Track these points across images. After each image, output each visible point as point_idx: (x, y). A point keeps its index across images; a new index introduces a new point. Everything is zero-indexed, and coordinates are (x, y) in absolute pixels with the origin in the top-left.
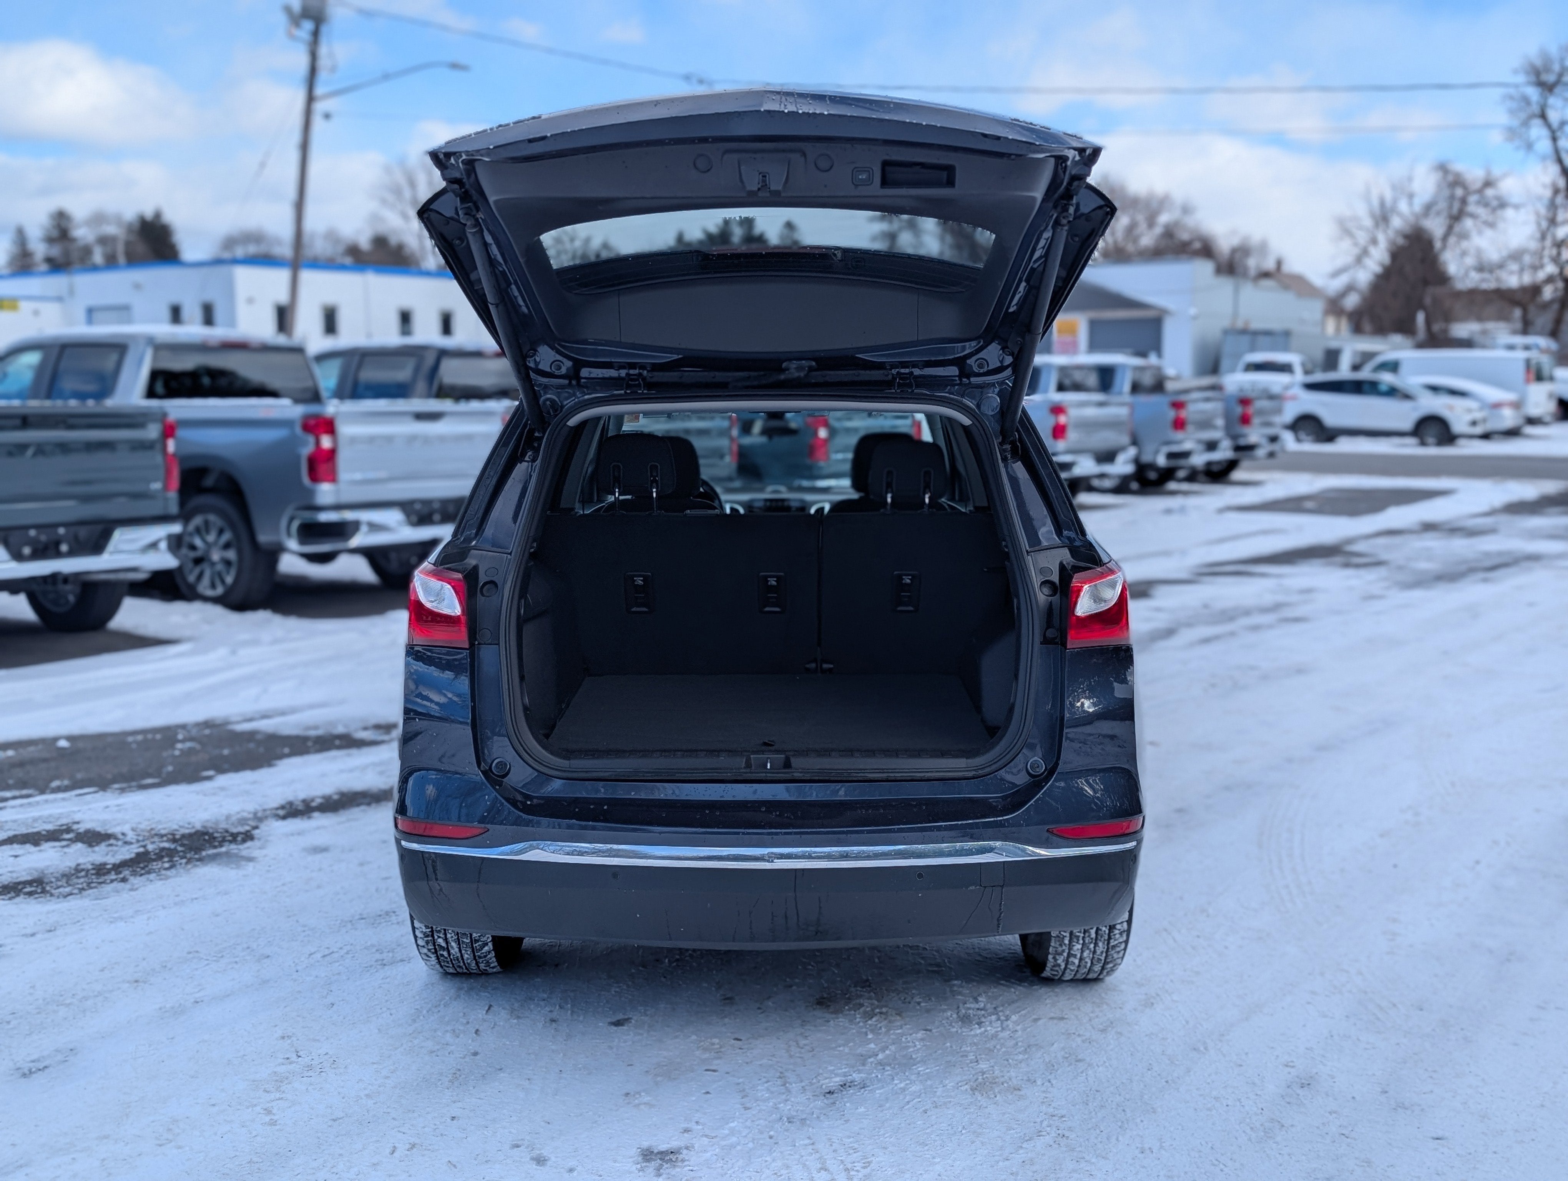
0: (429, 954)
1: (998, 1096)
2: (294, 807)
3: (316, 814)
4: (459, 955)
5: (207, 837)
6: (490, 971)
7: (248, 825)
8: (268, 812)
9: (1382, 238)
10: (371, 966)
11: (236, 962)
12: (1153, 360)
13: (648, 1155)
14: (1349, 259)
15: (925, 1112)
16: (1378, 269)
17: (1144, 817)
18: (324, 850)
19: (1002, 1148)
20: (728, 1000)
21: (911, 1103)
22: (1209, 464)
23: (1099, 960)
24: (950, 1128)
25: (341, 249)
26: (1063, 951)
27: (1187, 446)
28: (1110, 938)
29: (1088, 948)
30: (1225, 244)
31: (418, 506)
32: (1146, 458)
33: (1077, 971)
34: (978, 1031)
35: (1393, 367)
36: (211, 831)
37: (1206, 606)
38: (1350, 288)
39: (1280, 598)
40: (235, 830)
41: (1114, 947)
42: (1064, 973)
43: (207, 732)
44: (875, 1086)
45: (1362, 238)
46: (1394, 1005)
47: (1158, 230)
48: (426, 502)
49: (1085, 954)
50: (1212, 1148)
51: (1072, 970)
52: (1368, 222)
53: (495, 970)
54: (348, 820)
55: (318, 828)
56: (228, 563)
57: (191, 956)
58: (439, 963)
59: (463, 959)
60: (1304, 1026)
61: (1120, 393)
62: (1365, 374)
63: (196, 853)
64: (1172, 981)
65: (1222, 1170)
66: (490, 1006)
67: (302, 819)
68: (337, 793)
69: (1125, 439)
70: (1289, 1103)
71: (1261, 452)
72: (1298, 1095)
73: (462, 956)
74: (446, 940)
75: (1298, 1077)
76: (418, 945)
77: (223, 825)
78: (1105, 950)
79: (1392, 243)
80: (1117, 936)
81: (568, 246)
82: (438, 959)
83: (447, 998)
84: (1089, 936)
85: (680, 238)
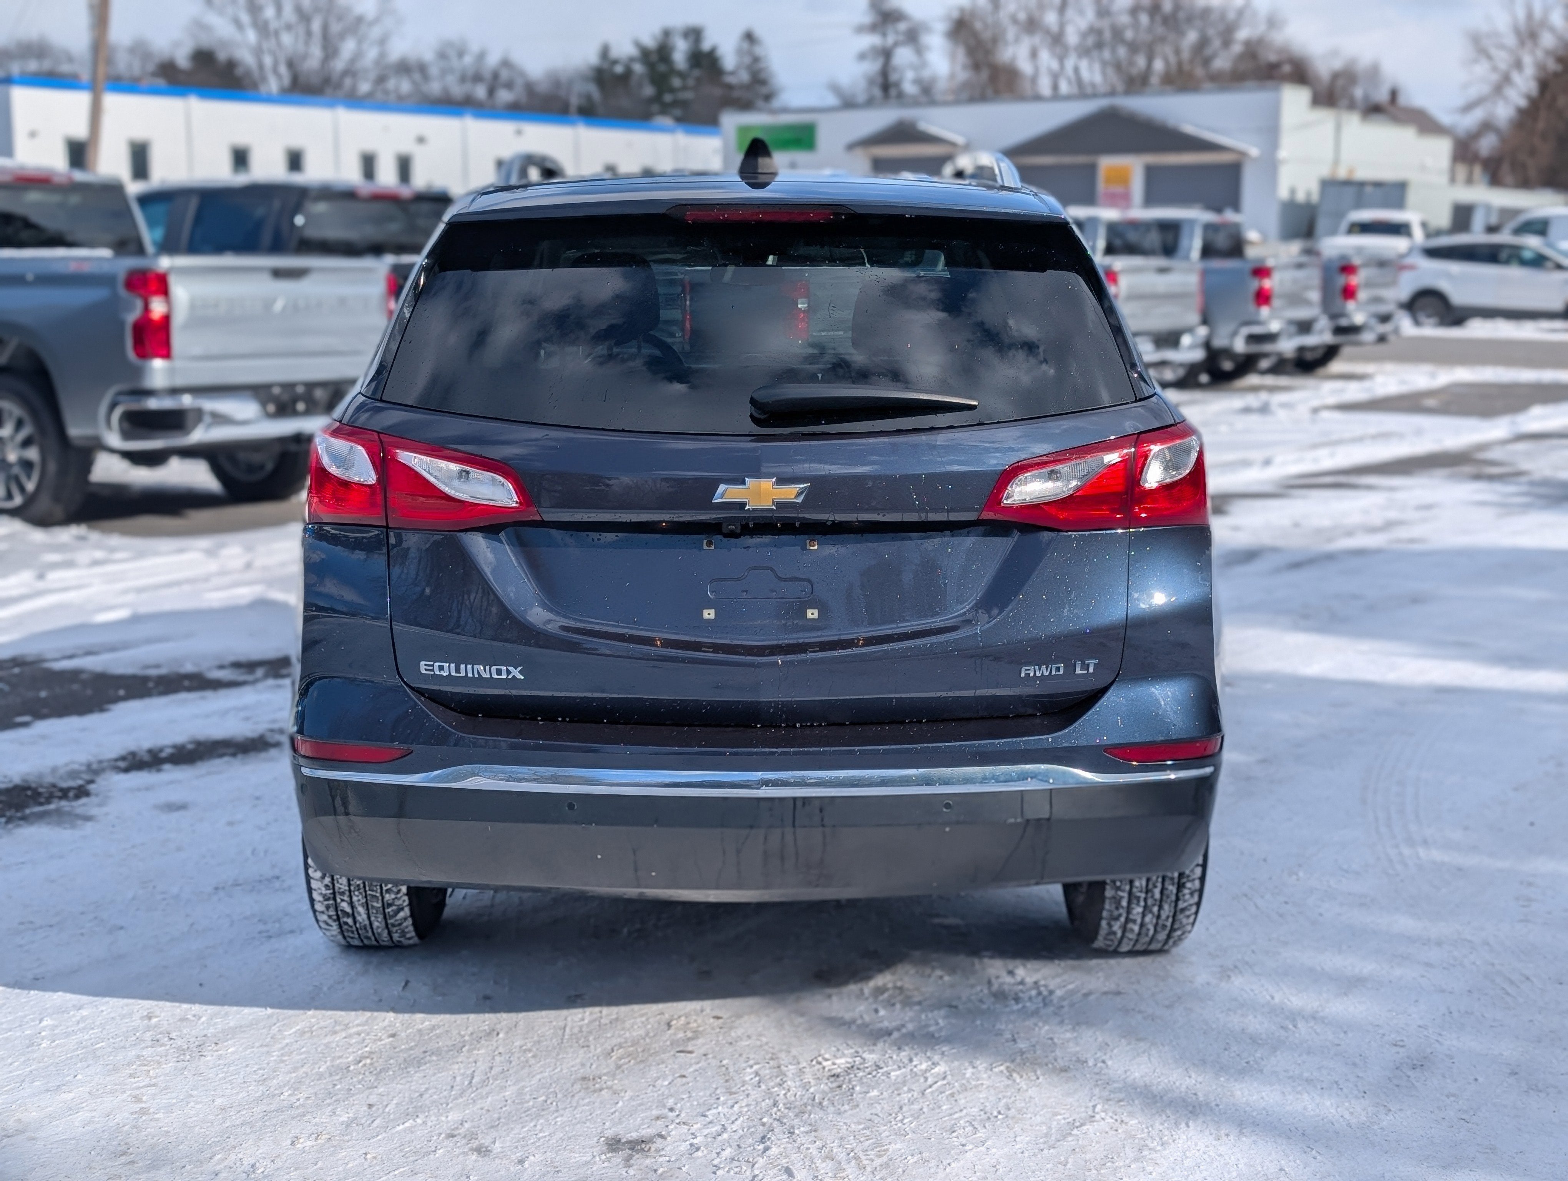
0: (330, 922)
1: (1041, 1078)
2: (138, 758)
3: (167, 767)
4: (367, 922)
5: (29, 793)
6: (406, 942)
7: (81, 779)
8: (105, 764)
9: (1528, 60)
10: (254, 938)
11: (82, 934)
12: (1230, 216)
13: (614, 1144)
14: (1485, 89)
15: (952, 1095)
16: (1523, 103)
17: (1223, 738)
18: (182, 807)
19: (1046, 1135)
20: (706, 974)
21: (935, 1087)
22: (1301, 349)
23: (1164, 926)
24: (982, 1113)
25: (151, 67)
26: (1120, 915)
27: (1275, 326)
28: (1178, 899)
29: (1151, 912)
30: (1323, 68)
31: (276, 391)
32: (1219, 342)
33: (1137, 941)
34: (1016, 1008)
35: (1540, 227)
36: (33, 785)
37: (1296, 525)
38: (1486, 126)
39: (1393, 515)
40: (64, 785)
41: (1183, 910)
42: (1120, 942)
43: (16, 670)
44: (890, 1068)
45: (1502, 59)
46: (1528, 979)
47: (1237, 48)
48: (289, 386)
49: (1148, 918)
50: (1303, 1134)
51: (1130, 940)
52: (1511, 40)
53: (411, 942)
54: (209, 773)
55: (171, 782)
56: (27, 465)
57: (22, 927)
58: (342, 932)
59: (372, 928)
60: (1417, 1001)
61: (1187, 258)
62: (1504, 237)
63: (17, 811)
64: (1253, 952)
65: (1315, 1158)
66: (407, 983)
67: (150, 772)
68: (191, 742)
69: (1193, 318)
70: (1398, 1086)
71: (1368, 337)
72: (1409, 1077)
73: (371, 924)
74: (351, 904)
75: (1408, 1057)
76: (315, 911)
77: (49, 779)
78: (1171, 914)
79: (1541, 67)
80: (1187, 897)
81: (455, 63)
82: (340, 927)
83: (353, 973)
84: (1152, 897)
85: (605, 52)
